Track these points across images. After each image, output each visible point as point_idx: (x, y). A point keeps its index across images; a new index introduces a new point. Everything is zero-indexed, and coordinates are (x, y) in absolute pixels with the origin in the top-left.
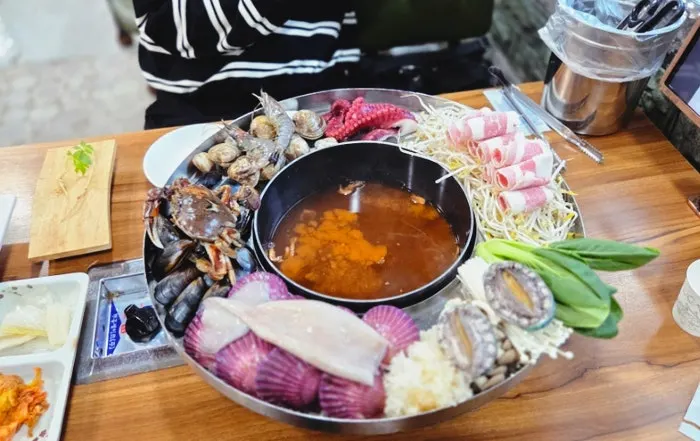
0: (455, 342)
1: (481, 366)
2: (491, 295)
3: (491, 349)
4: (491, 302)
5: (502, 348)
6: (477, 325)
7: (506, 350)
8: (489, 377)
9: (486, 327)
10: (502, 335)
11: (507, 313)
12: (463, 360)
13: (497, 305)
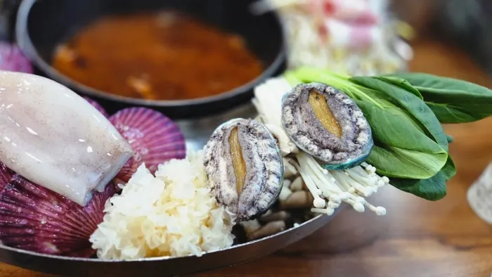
0: (223, 164)
1: (253, 204)
2: (289, 117)
3: (273, 182)
4: (287, 126)
5: (289, 188)
6: (262, 147)
7: (294, 191)
8: (263, 223)
9: (273, 152)
10: (293, 170)
11: (305, 140)
12: (229, 191)
13: (294, 129)
